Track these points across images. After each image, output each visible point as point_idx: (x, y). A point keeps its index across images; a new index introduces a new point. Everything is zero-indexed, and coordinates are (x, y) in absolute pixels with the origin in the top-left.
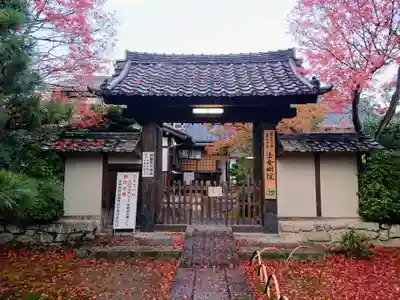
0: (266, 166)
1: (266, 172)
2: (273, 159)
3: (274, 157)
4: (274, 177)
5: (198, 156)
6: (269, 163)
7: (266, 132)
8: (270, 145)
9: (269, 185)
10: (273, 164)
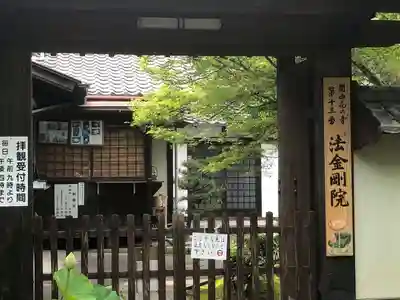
0: (329, 171)
1: (329, 188)
2: (346, 154)
3: (347, 147)
4: (348, 198)
5: (96, 140)
6: (337, 162)
7: (328, 82)
8: (337, 116)
9: (336, 221)
10: (347, 166)
